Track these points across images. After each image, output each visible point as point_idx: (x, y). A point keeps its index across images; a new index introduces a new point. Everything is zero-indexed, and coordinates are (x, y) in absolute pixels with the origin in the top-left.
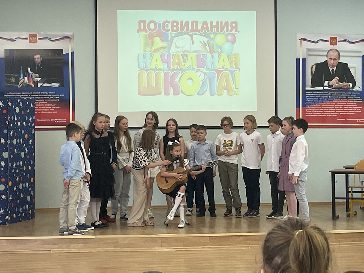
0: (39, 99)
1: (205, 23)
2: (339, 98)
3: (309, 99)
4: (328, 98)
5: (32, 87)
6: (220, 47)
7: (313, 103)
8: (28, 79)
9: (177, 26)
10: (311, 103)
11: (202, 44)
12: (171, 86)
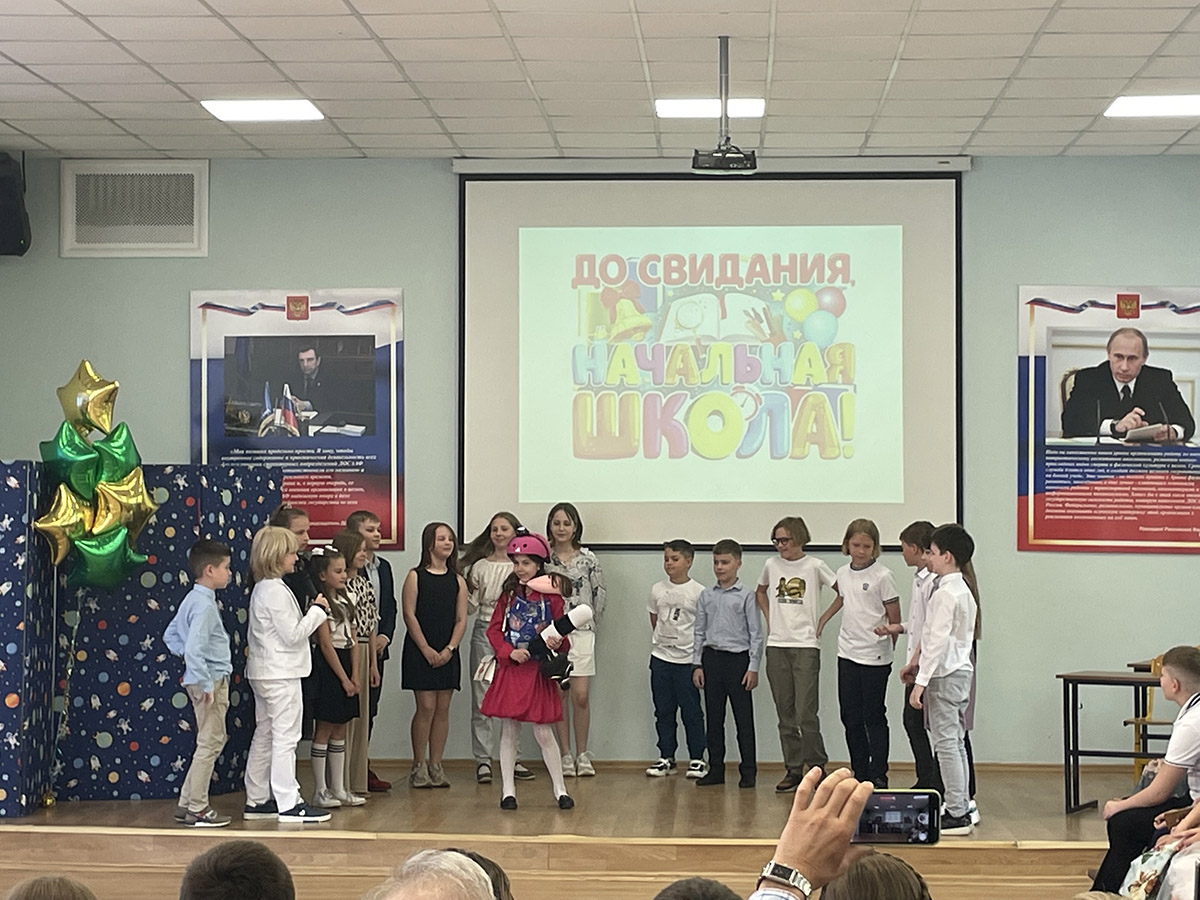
0: (312, 467)
1: (759, 259)
2: (1145, 468)
3: (1056, 470)
4: (1113, 468)
5: (294, 436)
6: (801, 327)
7: (1069, 482)
8: (284, 414)
9: (679, 269)
10: (1061, 482)
11: (748, 319)
12: (664, 433)
